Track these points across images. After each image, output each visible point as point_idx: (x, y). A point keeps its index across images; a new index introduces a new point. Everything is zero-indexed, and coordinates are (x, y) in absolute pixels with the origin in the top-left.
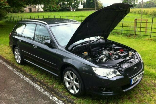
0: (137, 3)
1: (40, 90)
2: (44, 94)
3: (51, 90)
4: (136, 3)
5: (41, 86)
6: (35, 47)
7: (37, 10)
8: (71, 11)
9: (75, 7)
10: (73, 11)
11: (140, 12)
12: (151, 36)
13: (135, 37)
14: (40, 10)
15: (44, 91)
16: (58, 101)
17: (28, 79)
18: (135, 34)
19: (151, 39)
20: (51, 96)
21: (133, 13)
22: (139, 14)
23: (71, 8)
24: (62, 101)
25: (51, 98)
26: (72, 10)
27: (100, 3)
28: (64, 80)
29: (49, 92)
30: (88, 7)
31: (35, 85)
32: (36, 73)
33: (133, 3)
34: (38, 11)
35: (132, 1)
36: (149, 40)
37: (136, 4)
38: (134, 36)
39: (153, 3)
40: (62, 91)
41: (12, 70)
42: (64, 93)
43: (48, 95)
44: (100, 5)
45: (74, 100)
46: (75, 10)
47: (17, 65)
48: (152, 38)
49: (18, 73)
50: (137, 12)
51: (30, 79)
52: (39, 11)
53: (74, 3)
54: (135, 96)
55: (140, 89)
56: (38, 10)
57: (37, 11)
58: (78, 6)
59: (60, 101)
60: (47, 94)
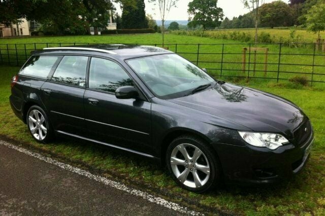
0: (222, 19)
1: (119, 188)
2: (133, 194)
3: (142, 187)
4: (220, 20)
5: (116, 181)
6: (92, 102)
7: (14, 33)
8: (90, 35)
9: (100, 26)
10: (96, 34)
11: (234, 36)
12: (278, 79)
13: (247, 82)
14: (22, 33)
15: (128, 190)
16: (169, 204)
17: (79, 169)
18: (248, 77)
19: (280, 85)
20: (151, 197)
21: (220, 38)
22: (234, 40)
23: (92, 28)
24: (176, 202)
25: (151, 200)
26: (93, 33)
27: (150, 19)
28: (170, 162)
29: (141, 190)
30: (126, 27)
31: (102, 180)
32: (90, 157)
33: (214, 20)
34: (17, 35)
35: (212, 15)
36: (275, 86)
37: (221, 22)
38: (246, 79)
39: (250, 20)
40: (166, 186)
41: (32, 155)
42: (171, 189)
43: (141, 194)
44: (151, 23)
45: (199, 199)
46: (99, 33)
47: (37, 145)
48: (280, 82)
49: (49, 160)
50: (229, 36)
51: (83, 169)
52: (20, 34)
53: (97, 19)
54: (305, 182)
55: (306, 170)
56: (17, 33)
57: (14, 35)
58: (107, 25)
59: (174, 204)
60: (138, 193)
